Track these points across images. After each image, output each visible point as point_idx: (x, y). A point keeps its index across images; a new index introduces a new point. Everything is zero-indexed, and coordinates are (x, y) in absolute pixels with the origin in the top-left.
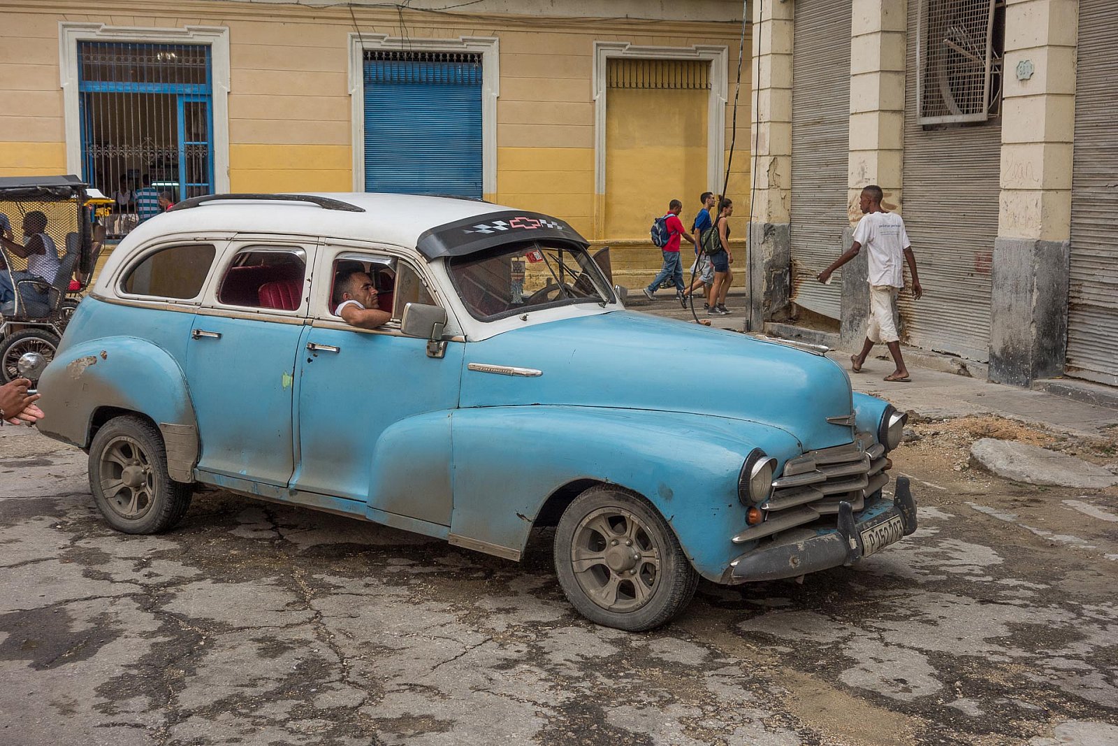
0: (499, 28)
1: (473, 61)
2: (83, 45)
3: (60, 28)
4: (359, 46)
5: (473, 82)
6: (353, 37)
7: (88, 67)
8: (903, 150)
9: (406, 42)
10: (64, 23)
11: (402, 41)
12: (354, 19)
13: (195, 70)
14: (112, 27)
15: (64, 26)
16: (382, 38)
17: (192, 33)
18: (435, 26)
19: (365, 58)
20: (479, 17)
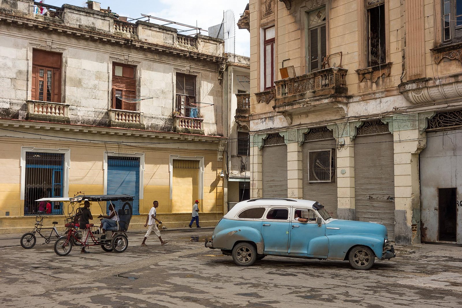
0: (145, 150)
1: (137, 160)
2: (28, 153)
3: (22, 148)
4: (107, 155)
5: (137, 166)
6: (105, 152)
7: (29, 160)
8: (303, 188)
9: (120, 154)
10: (23, 147)
11: (119, 154)
12: (106, 147)
13: (60, 161)
14: (37, 148)
15: (23, 148)
16: (113, 153)
17: (60, 150)
18: (128, 149)
19: (108, 159)
20: (140, 147)
